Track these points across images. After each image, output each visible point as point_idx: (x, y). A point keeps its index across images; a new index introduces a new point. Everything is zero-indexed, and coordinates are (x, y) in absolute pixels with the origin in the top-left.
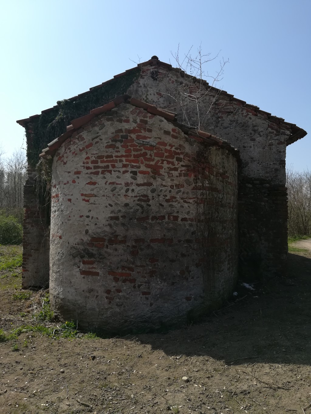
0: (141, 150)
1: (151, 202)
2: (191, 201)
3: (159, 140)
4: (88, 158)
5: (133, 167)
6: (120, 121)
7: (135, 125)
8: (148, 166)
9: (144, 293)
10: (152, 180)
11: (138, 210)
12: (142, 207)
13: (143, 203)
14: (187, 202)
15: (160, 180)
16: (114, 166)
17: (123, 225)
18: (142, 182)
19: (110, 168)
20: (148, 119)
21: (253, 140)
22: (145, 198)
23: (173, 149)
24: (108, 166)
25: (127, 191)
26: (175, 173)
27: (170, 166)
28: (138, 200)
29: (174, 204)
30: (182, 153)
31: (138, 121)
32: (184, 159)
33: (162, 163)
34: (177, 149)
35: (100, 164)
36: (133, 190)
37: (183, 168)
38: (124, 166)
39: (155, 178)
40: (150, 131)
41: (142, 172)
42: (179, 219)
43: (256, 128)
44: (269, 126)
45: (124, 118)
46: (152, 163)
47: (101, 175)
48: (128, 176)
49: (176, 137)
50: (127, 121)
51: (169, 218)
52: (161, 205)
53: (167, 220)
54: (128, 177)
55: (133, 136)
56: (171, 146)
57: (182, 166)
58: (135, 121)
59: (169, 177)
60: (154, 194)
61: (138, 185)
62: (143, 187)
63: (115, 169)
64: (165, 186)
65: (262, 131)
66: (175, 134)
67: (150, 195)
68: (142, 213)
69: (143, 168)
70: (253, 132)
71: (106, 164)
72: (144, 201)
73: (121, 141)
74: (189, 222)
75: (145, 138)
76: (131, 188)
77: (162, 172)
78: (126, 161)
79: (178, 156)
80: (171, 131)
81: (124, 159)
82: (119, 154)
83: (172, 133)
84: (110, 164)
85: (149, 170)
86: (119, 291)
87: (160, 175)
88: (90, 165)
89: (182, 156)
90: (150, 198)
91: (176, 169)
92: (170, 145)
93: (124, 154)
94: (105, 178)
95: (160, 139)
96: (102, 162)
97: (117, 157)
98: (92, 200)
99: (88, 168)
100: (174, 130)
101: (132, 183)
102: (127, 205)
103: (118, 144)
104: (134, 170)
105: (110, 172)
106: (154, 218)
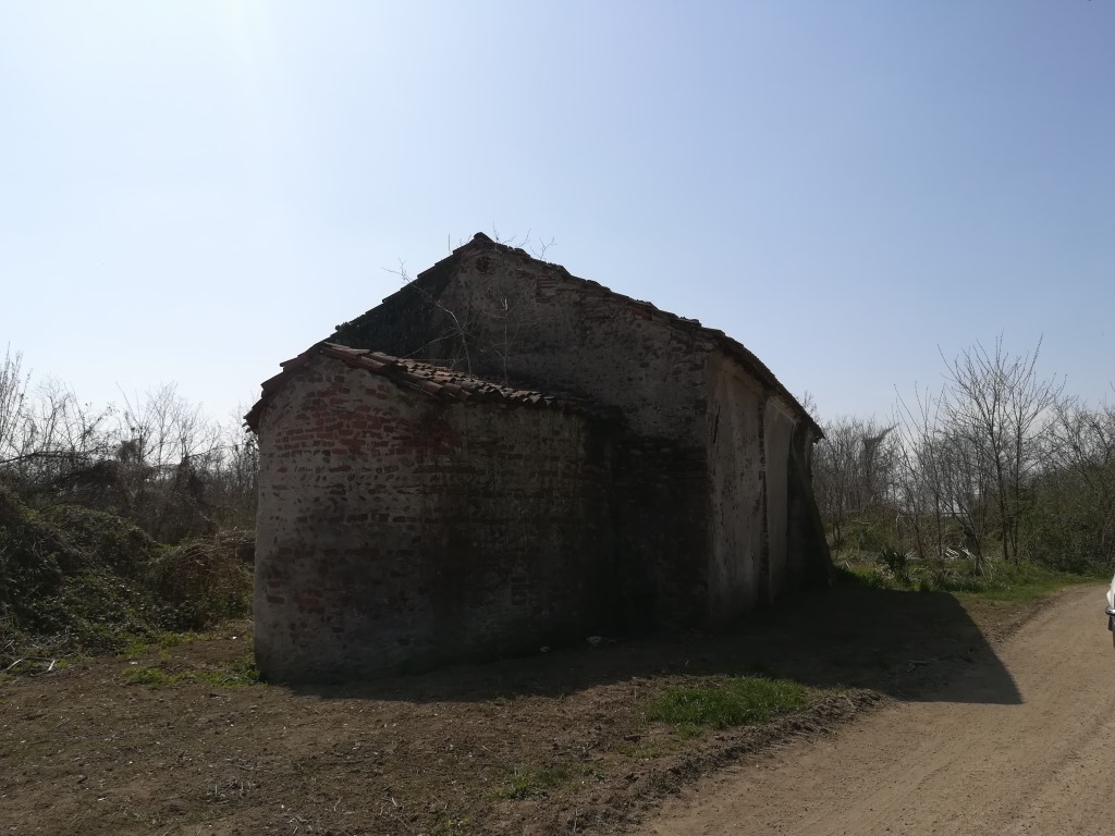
0: (334, 420)
1: (347, 495)
2: (412, 490)
3: (359, 404)
4: (280, 434)
5: (325, 444)
6: (312, 380)
7: (328, 385)
8: (344, 442)
9: (335, 630)
10: (350, 463)
11: (329, 507)
12: (335, 502)
13: (336, 497)
14: (405, 493)
15: (360, 461)
16: (304, 445)
17: (311, 528)
18: (336, 466)
19: (301, 448)
20: (345, 375)
21: (645, 365)
22: (339, 489)
23: (380, 414)
24: (298, 445)
25: (318, 479)
26: (383, 450)
27: (376, 439)
28: (331, 492)
29: (381, 496)
30: (394, 420)
31: (333, 378)
32: (397, 427)
33: (365, 436)
34: (385, 414)
35: (291, 443)
36: (325, 478)
37: (397, 442)
38: (316, 443)
39: (354, 459)
40: (347, 391)
41: (337, 452)
42: (390, 519)
43: (649, 343)
44: (673, 338)
45: (316, 376)
46: (350, 437)
47: (291, 458)
48: (320, 457)
49: (384, 397)
50: (320, 380)
51: (373, 518)
52: (362, 498)
53: (370, 519)
54: (319, 459)
55: (326, 400)
56: (377, 410)
57: (394, 438)
58: (329, 380)
59: (374, 456)
60: (352, 483)
61: (332, 470)
62: (336, 474)
63: (306, 449)
64: (368, 470)
65: (660, 348)
66: (382, 392)
67: (347, 483)
68: (335, 511)
69: (338, 445)
70: (644, 352)
71: (295, 442)
72: (338, 493)
73: (313, 409)
74: (408, 523)
75: (341, 401)
76: (322, 475)
77: (364, 449)
78: (318, 436)
79: (386, 424)
80: (376, 388)
81: (315, 434)
82: (310, 427)
83: (378, 392)
84: (300, 442)
85: (346, 447)
86: (304, 625)
87: (361, 454)
88: (282, 444)
89: (393, 424)
90: (347, 488)
91: (385, 444)
92: (375, 409)
93: (315, 427)
94: (294, 461)
95: (361, 401)
96: (292, 439)
97: (307, 430)
98: (282, 493)
99: (280, 448)
100: (380, 388)
101: (324, 468)
102: (317, 500)
103: (309, 413)
104: (327, 448)
105: (300, 452)
106: (352, 518)
